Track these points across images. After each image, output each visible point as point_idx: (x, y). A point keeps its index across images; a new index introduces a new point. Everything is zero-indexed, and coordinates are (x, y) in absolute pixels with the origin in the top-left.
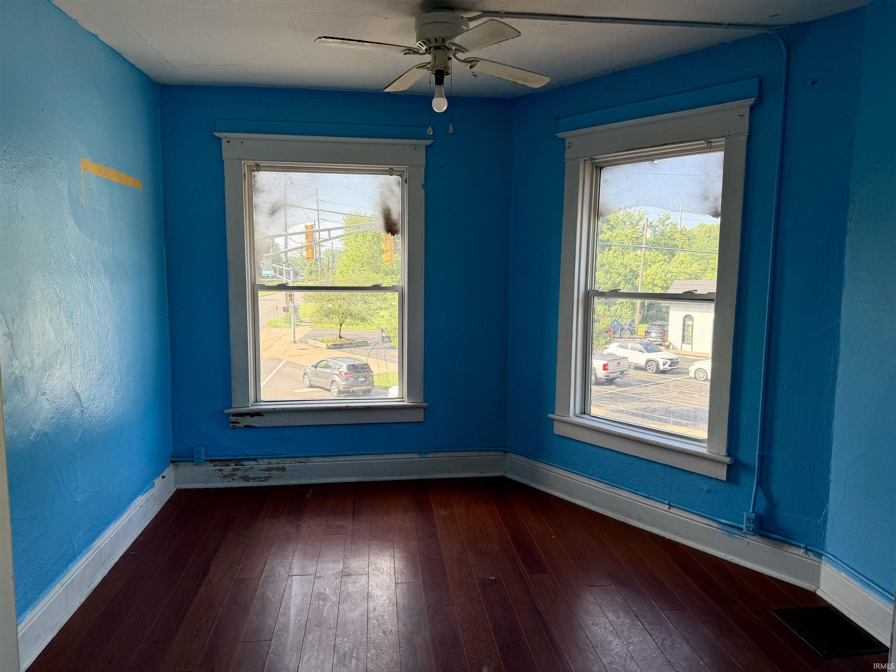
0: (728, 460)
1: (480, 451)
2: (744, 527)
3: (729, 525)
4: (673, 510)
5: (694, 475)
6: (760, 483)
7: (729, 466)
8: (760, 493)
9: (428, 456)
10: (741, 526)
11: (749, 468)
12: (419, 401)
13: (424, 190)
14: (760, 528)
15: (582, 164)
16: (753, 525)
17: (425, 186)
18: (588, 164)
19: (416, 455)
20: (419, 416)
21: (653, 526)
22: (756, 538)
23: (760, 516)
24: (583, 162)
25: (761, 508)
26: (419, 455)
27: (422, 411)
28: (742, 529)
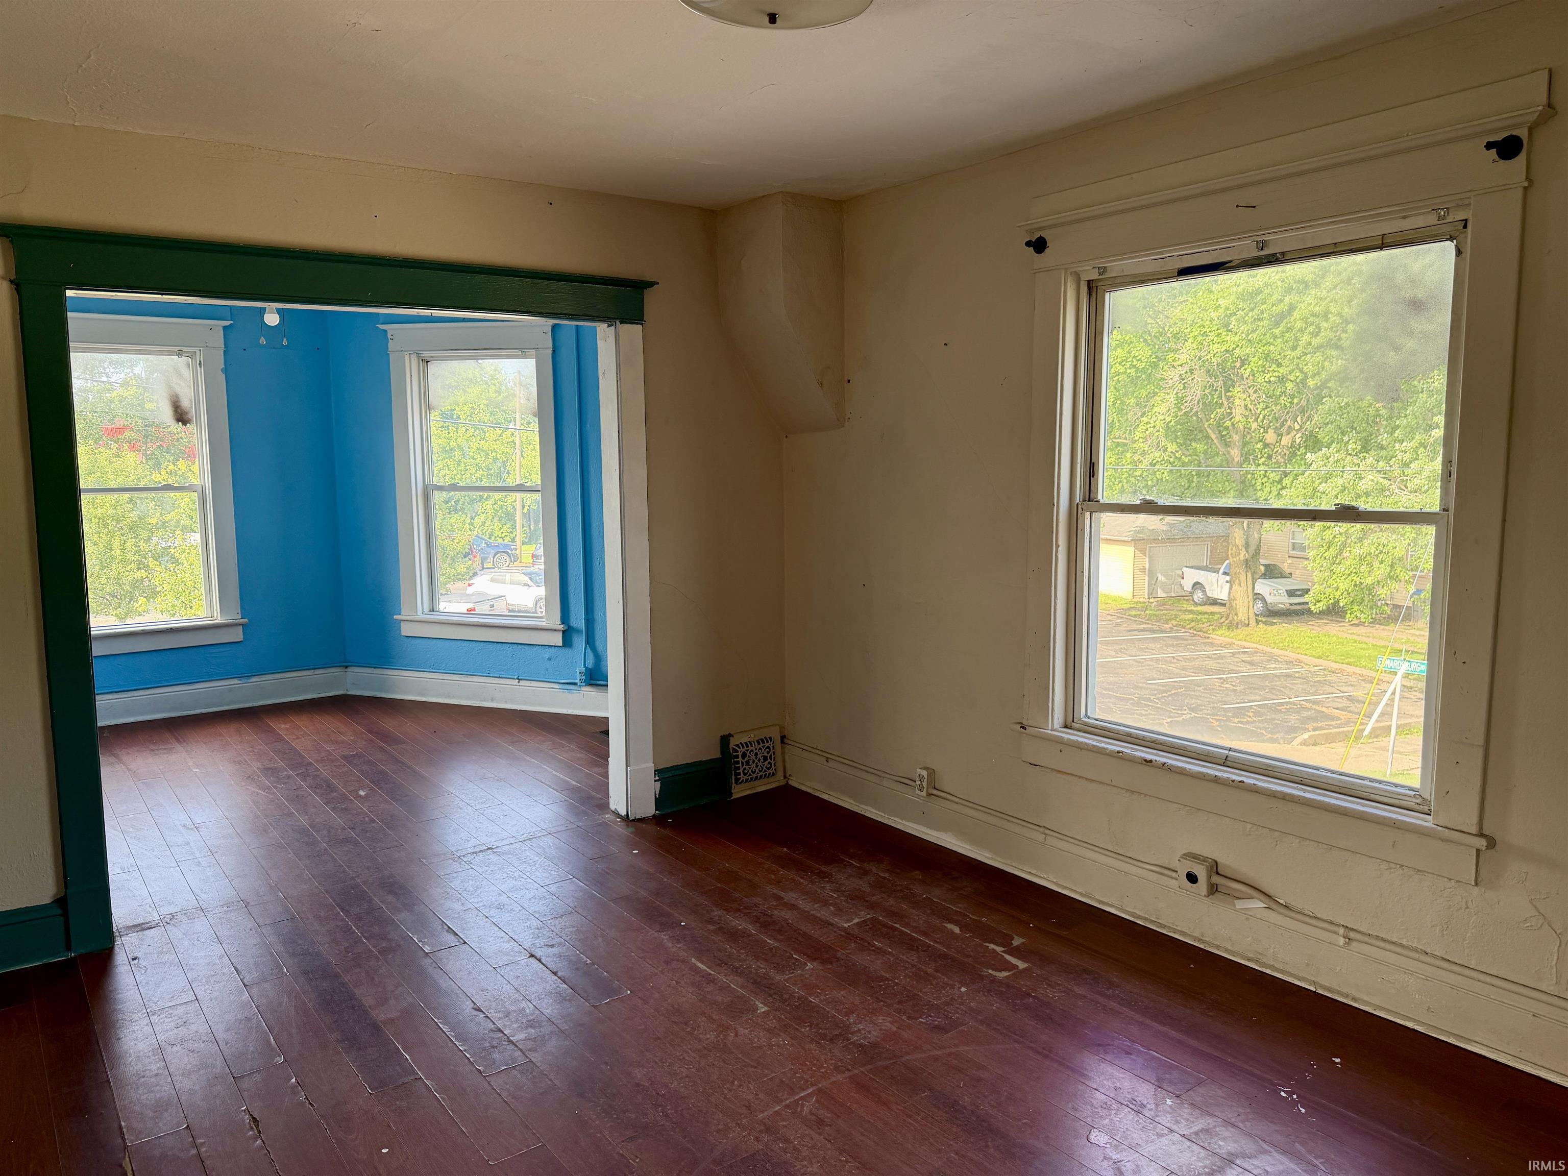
0: (561, 627)
1: (315, 669)
2: (578, 681)
3: (567, 683)
4: (522, 683)
5: (537, 647)
6: (587, 642)
7: (564, 632)
8: (589, 650)
9: (251, 681)
10: (576, 681)
11: (578, 631)
12: (234, 616)
13: (224, 375)
14: (591, 679)
15: (407, 358)
16: (584, 677)
17: (225, 371)
18: (414, 357)
19: (236, 681)
20: (237, 635)
21: (506, 702)
22: (588, 688)
23: (590, 670)
24: (408, 355)
25: (590, 663)
26: (240, 680)
27: (241, 628)
28: (575, 684)
